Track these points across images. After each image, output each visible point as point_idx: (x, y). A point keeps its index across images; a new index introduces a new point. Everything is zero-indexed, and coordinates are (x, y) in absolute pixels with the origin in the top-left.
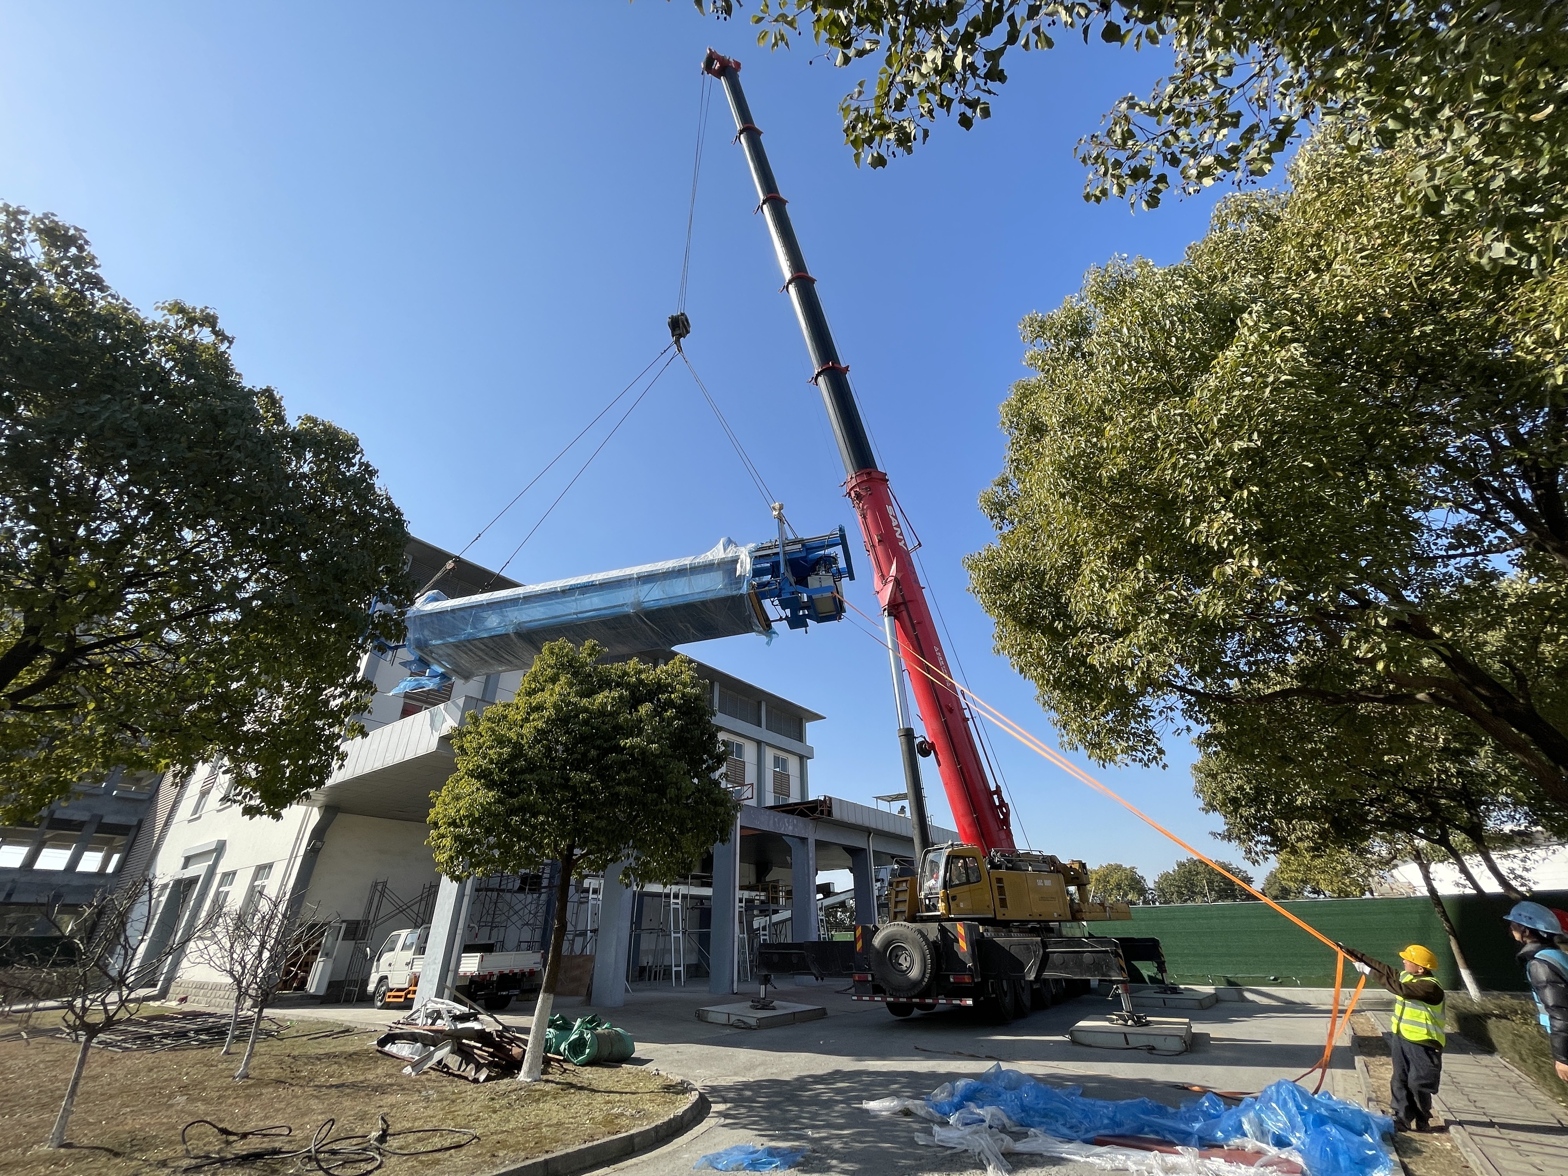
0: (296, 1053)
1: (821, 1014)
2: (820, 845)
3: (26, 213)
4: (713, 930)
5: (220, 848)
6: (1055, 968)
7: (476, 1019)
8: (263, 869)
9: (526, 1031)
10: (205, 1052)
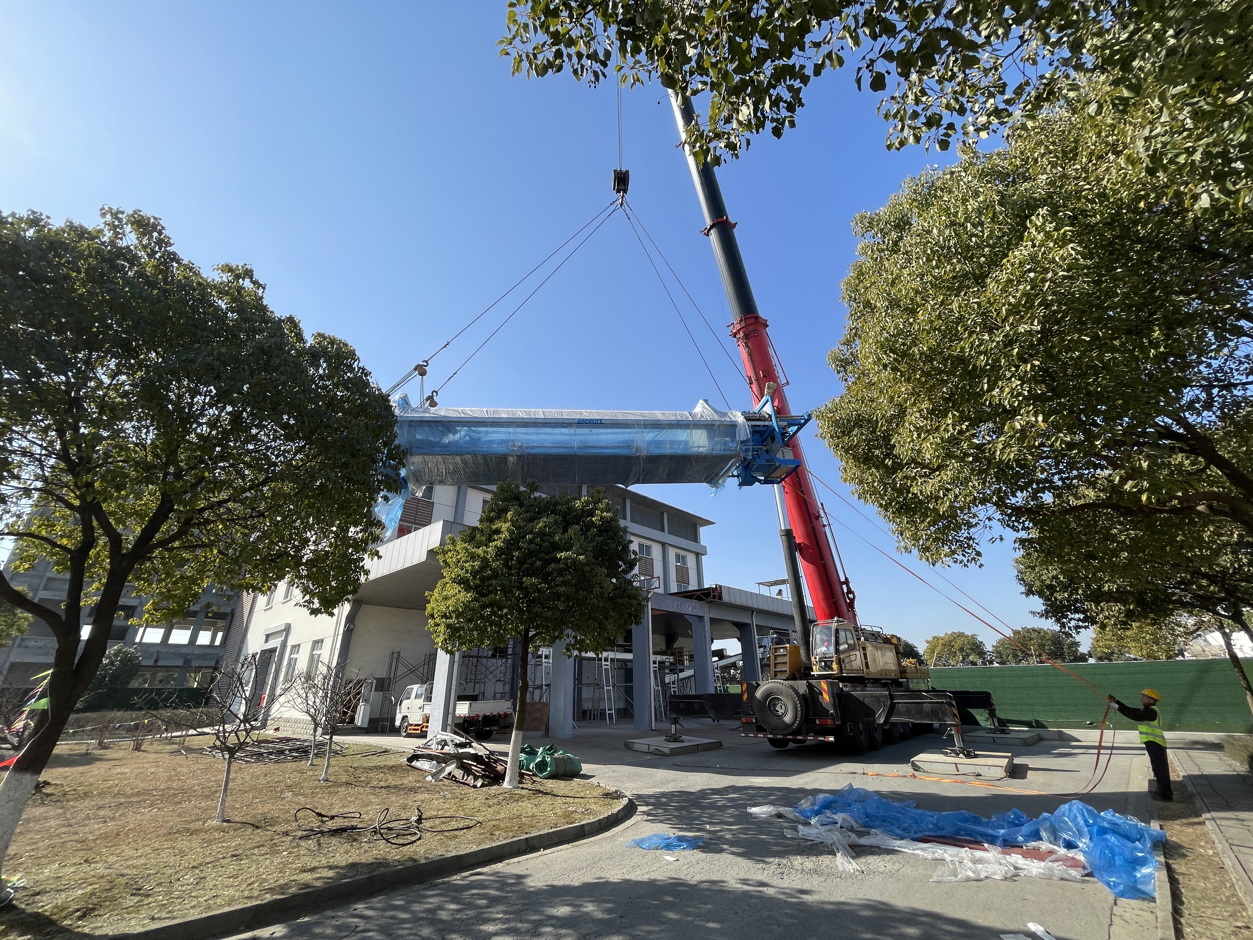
0: (356, 765)
1: (717, 746)
2: (713, 621)
3: (123, 213)
4: (635, 684)
5: (287, 629)
6: (900, 714)
7: (471, 747)
8: (317, 643)
9: (506, 754)
10: (298, 764)
